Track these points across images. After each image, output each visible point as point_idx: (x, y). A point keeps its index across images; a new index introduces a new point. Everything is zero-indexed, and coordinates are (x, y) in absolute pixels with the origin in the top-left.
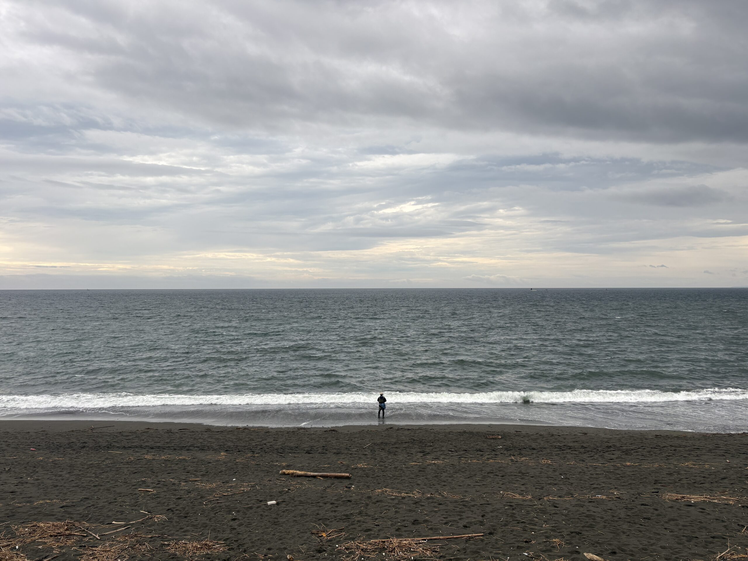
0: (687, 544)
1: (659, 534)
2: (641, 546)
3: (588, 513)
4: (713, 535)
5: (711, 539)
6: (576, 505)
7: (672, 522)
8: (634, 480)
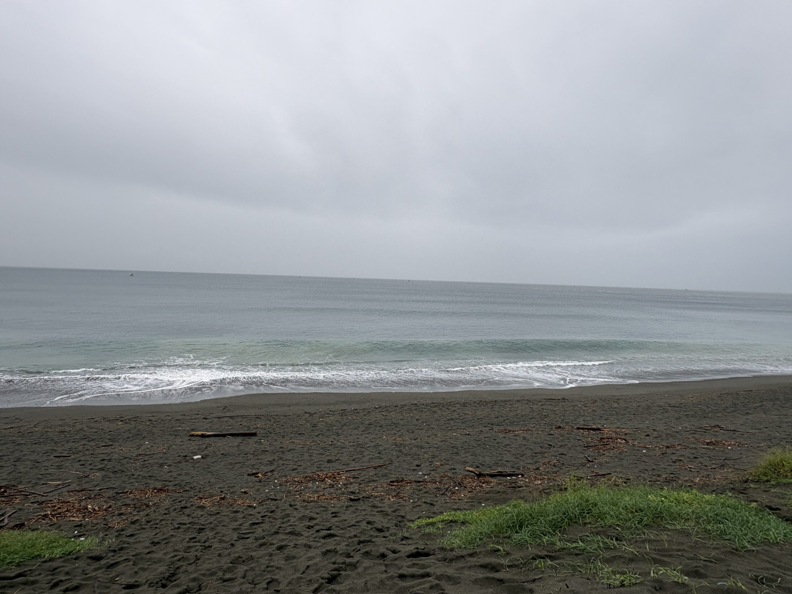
0: (521, 458)
1: (502, 454)
2: (493, 462)
3: (451, 445)
4: (535, 452)
5: (535, 455)
6: (442, 441)
7: (507, 446)
8: (474, 422)
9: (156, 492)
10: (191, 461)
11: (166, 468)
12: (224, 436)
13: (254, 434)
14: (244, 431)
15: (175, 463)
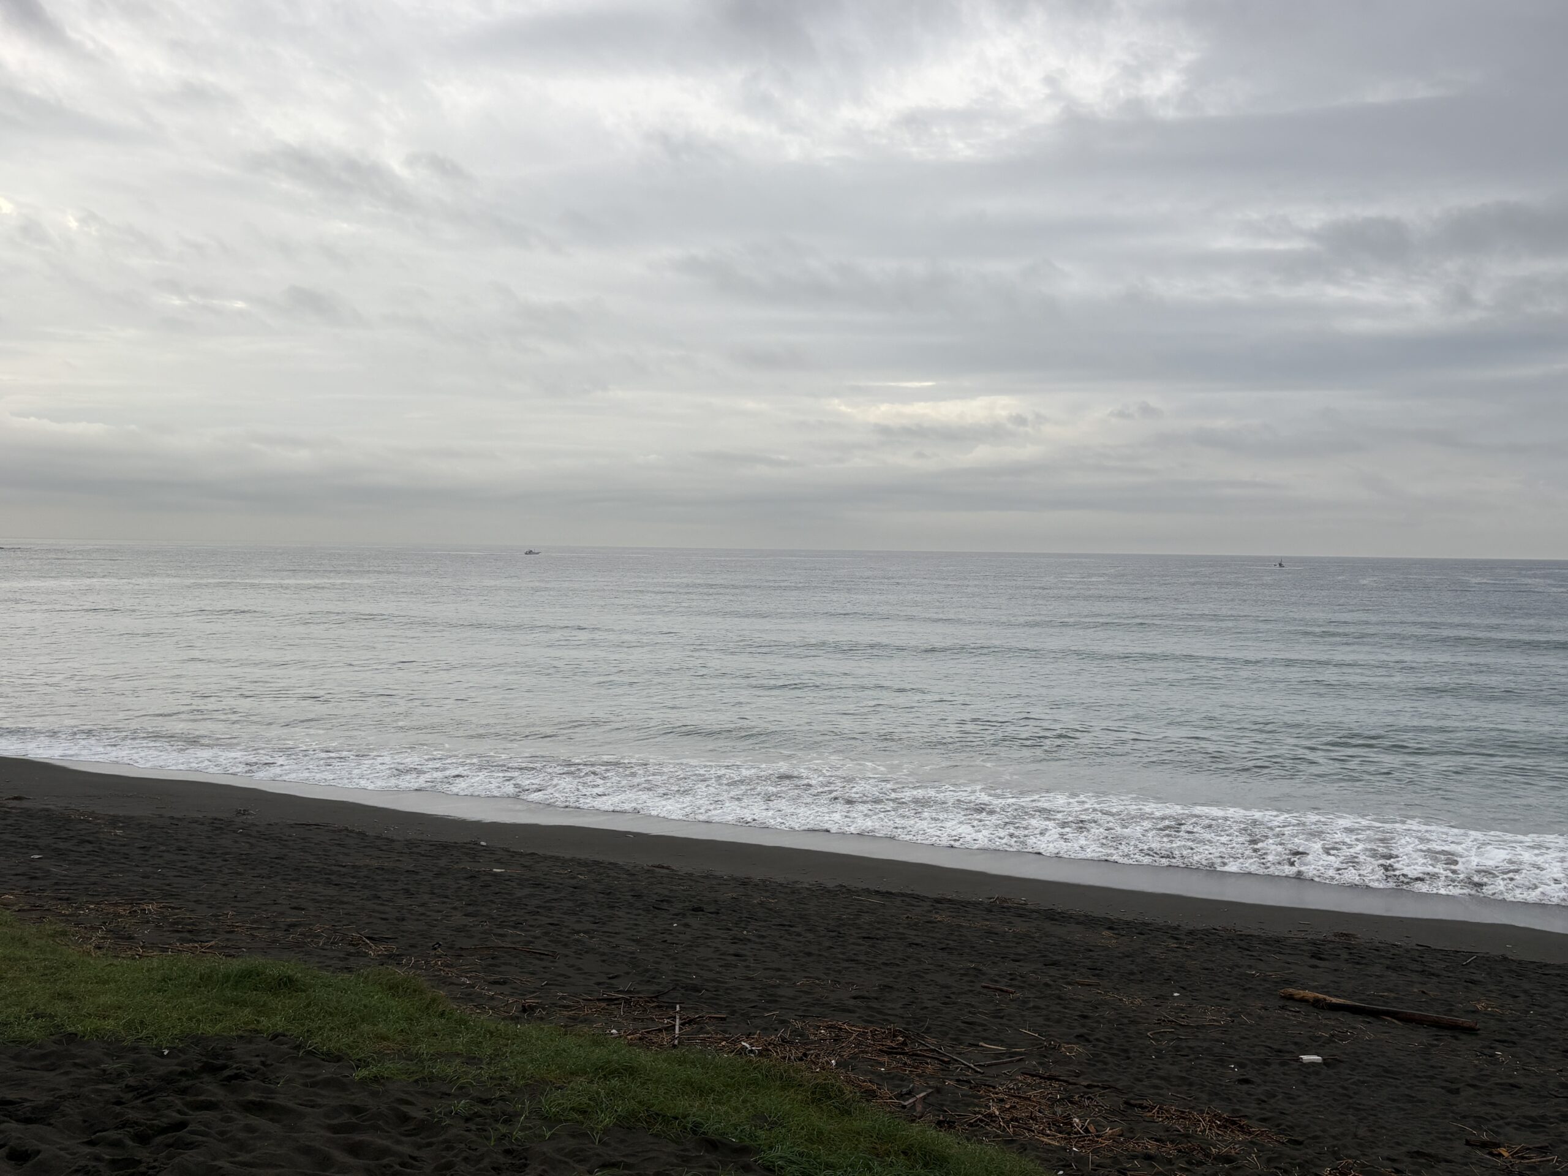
9: (1219, 1127)
10: (1296, 1065)
11: (1233, 1069)
12: (1376, 1014)
13: (1471, 1031)
14: (1438, 1012)
15: (1251, 1060)
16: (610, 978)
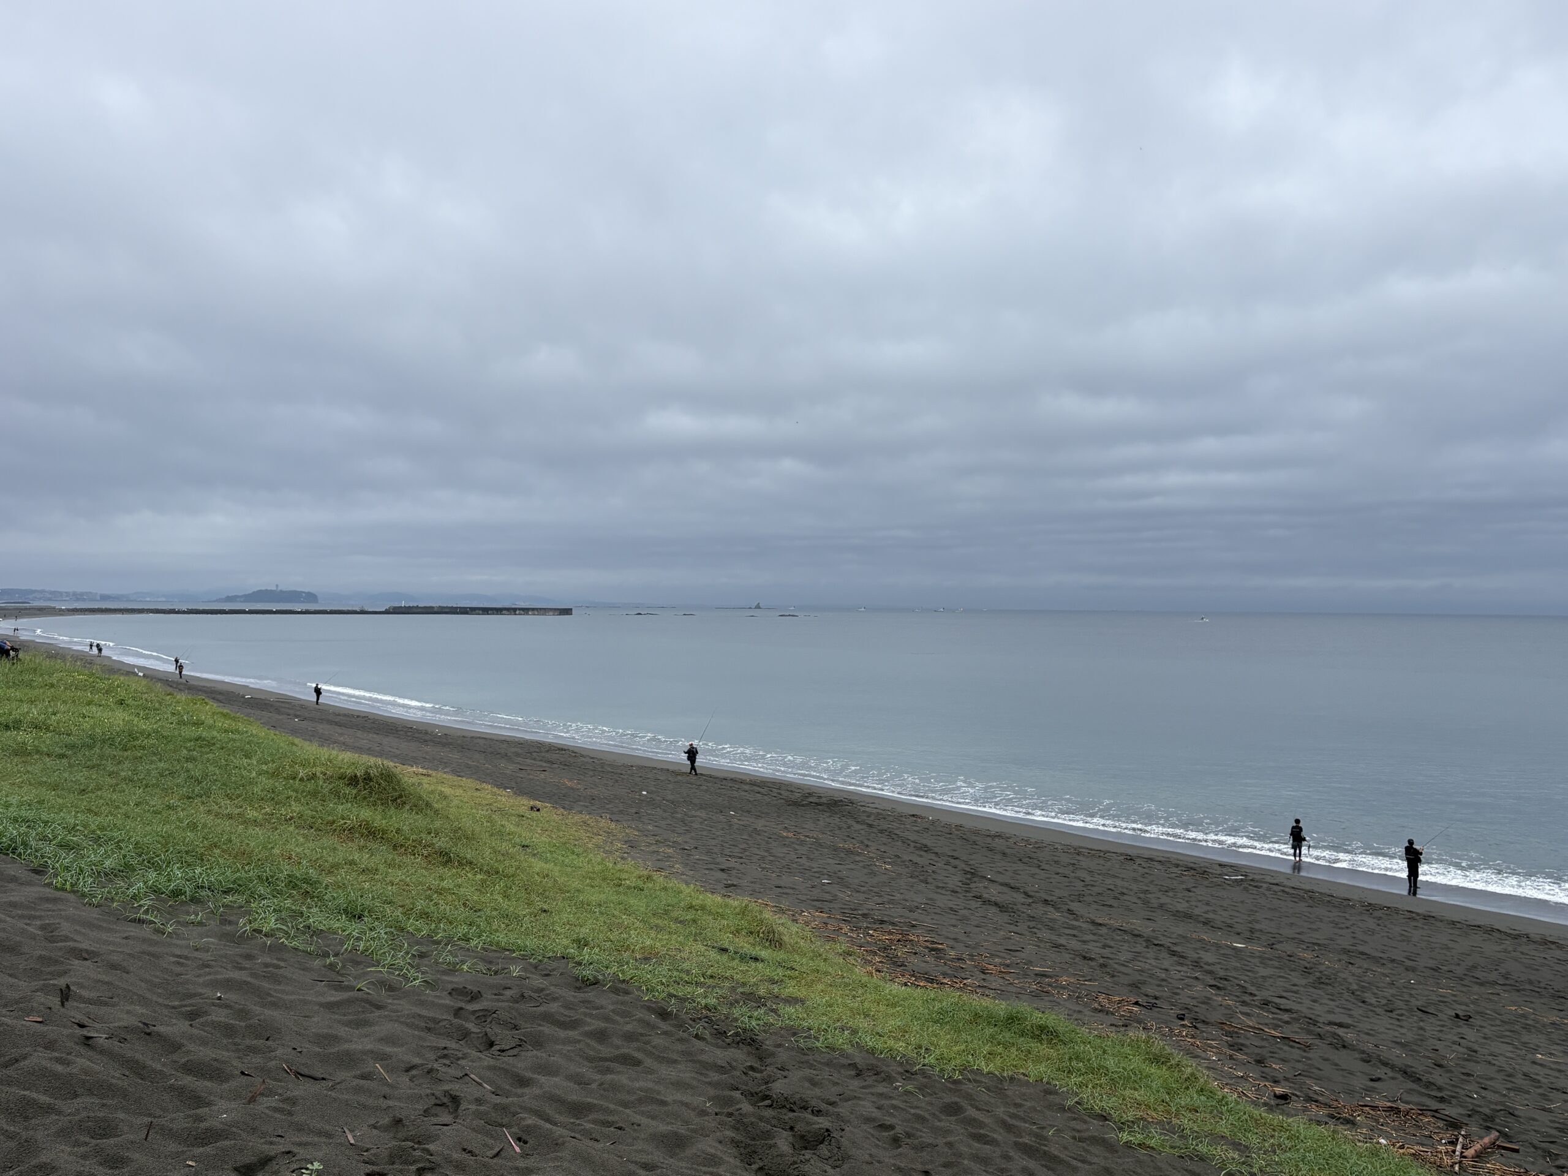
16: (1372, 1080)
